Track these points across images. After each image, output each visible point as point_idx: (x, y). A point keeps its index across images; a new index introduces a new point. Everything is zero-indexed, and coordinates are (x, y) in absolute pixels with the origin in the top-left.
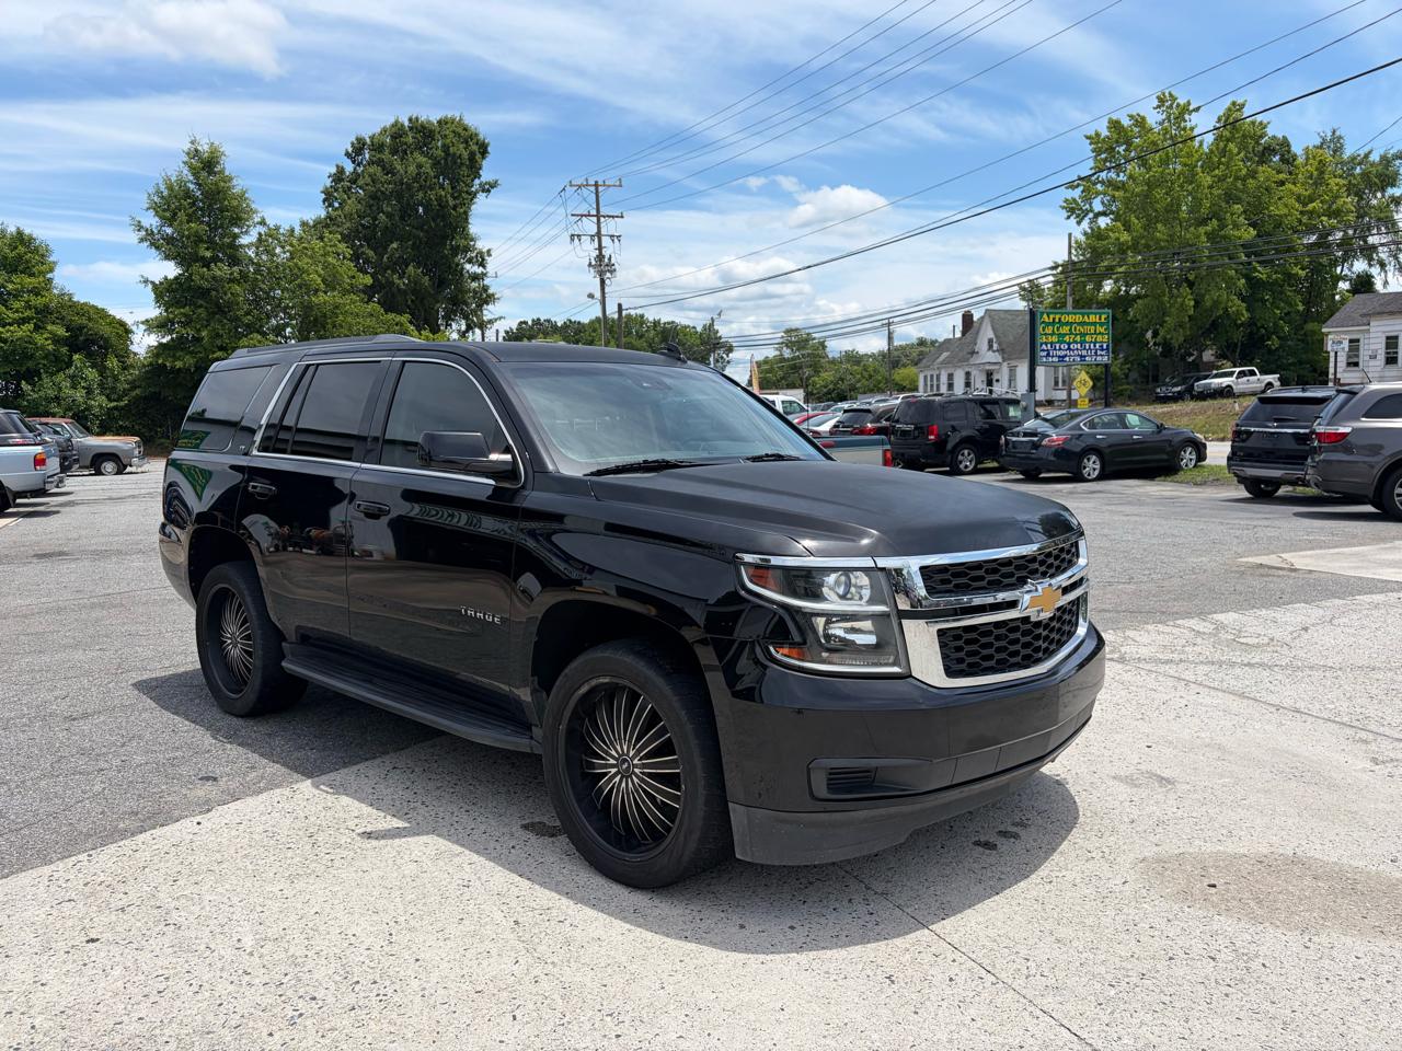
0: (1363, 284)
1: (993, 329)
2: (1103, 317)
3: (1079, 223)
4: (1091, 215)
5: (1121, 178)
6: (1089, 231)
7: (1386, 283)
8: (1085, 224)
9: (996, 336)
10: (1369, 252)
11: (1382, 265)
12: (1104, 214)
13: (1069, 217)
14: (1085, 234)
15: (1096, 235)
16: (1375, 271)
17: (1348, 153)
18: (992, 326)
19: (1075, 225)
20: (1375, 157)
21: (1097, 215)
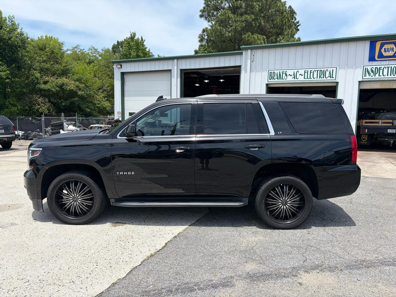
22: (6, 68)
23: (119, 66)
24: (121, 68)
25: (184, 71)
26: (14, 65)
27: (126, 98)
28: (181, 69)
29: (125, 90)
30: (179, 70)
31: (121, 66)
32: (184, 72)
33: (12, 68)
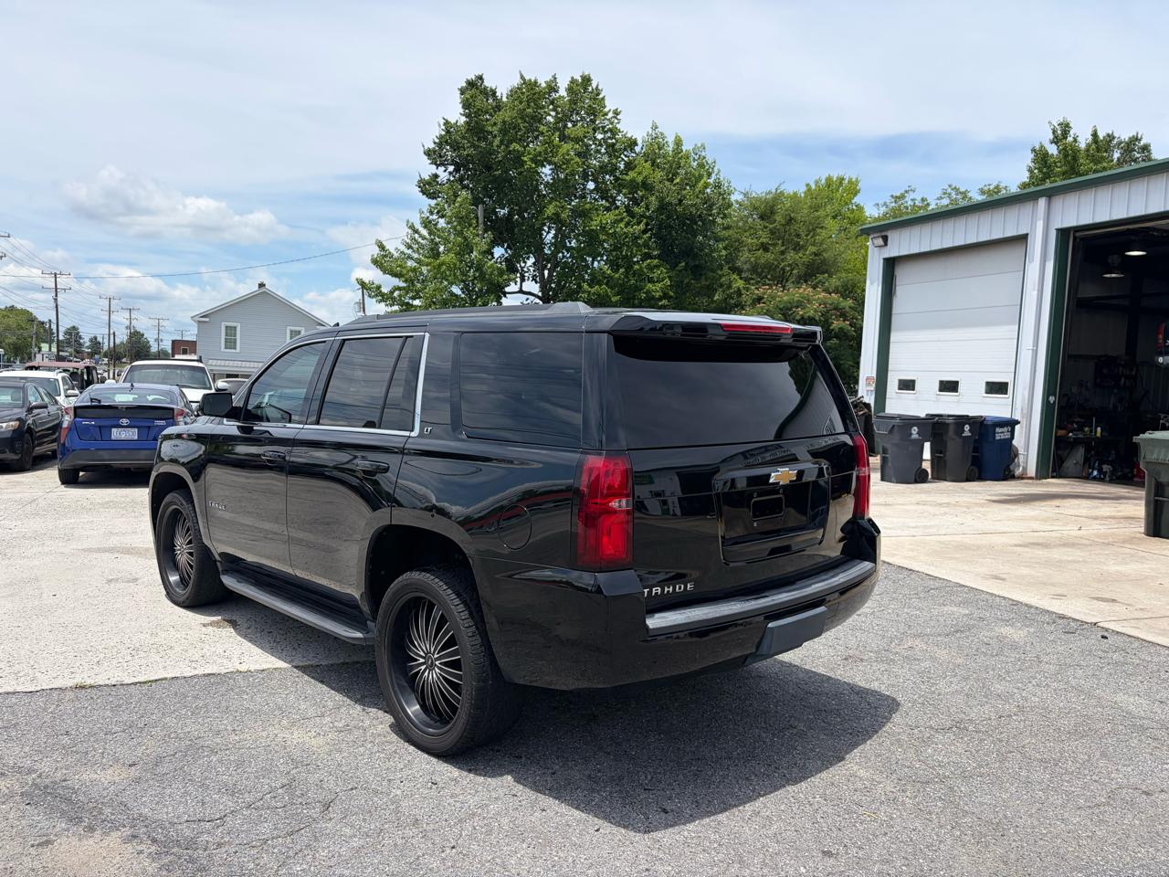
22: (667, 273)
23: (880, 242)
24: (886, 244)
25: (1078, 234)
26: (683, 264)
27: (894, 337)
28: (1060, 227)
29: (894, 311)
30: (1055, 232)
31: (885, 239)
32: (1075, 238)
33: (680, 271)
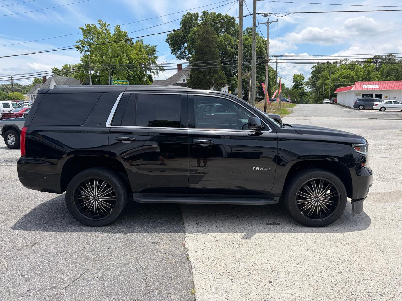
0: (150, 77)
1: (55, 82)
2: (127, 82)
3: (81, 53)
4: (84, 51)
5: (91, 42)
6: (84, 55)
7: (155, 78)
8: (83, 53)
9: (56, 84)
10: (150, 70)
11: (153, 73)
12: (88, 51)
13: (77, 51)
14: (83, 56)
15: (86, 57)
16: (152, 74)
17: (144, 44)
18: (55, 81)
19: (80, 53)
20: (150, 46)
21: (86, 51)
